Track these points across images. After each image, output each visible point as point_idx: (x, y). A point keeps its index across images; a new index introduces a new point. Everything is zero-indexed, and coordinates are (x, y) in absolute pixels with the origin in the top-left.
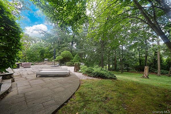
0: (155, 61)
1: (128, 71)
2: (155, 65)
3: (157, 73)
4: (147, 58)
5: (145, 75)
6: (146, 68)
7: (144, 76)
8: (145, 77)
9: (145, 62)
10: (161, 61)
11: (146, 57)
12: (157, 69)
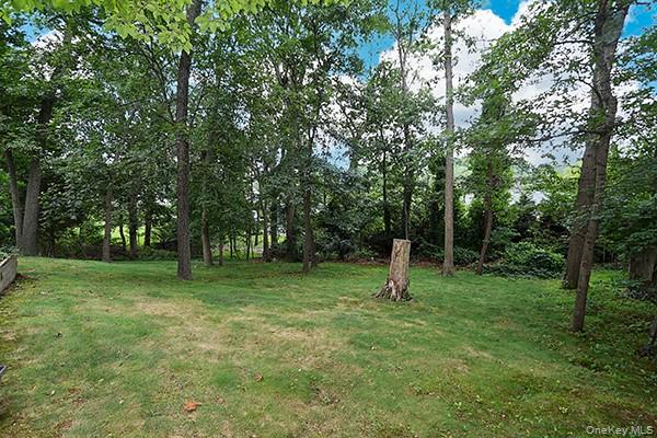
0: (436, 214)
1: (341, 259)
2: (434, 228)
3: (440, 262)
4: (409, 204)
5: (392, 284)
6: (401, 246)
7: (390, 290)
8: (394, 291)
9: (404, 216)
10: (456, 211)
11: (407, 196)
12: (442, 244)
